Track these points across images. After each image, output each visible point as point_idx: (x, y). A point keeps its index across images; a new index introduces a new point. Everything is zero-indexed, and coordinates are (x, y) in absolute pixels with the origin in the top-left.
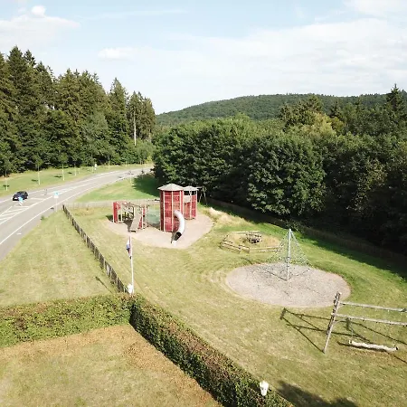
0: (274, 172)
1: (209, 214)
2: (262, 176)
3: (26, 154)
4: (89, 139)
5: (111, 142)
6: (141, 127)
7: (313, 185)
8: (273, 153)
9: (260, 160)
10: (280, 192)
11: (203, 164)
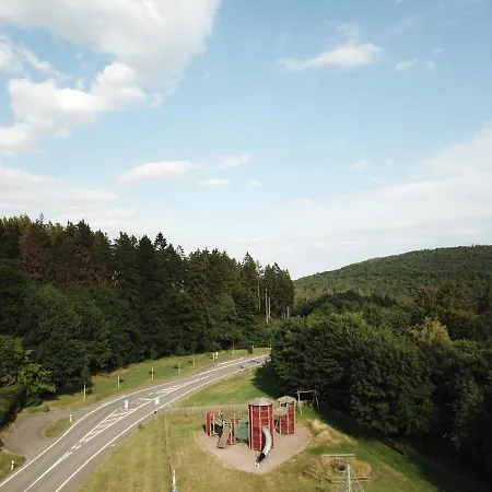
0: (376, 384)
1: (310, 426)
2: (364, 387)
3: (146, 342)
4: (214, 322)
5: (239, 324)
6: (275, 302)
7: (419, 402)
8: (373, 363)
9: (363, 370)
10: (384, 406)
11: (313, 365)
